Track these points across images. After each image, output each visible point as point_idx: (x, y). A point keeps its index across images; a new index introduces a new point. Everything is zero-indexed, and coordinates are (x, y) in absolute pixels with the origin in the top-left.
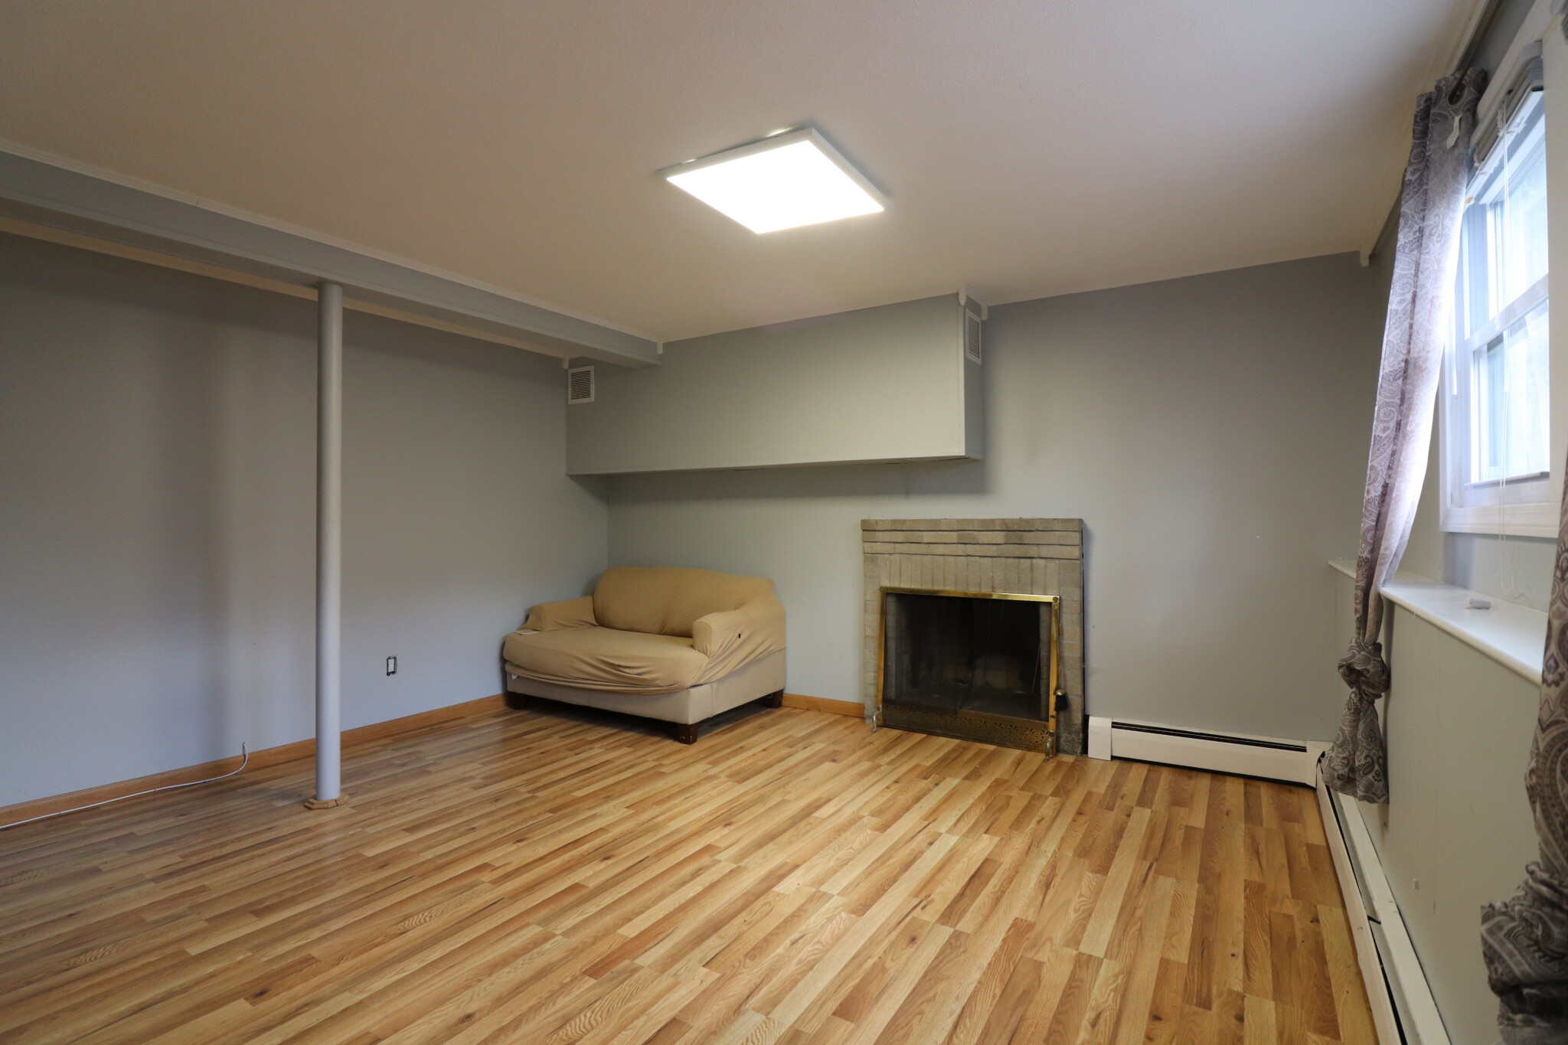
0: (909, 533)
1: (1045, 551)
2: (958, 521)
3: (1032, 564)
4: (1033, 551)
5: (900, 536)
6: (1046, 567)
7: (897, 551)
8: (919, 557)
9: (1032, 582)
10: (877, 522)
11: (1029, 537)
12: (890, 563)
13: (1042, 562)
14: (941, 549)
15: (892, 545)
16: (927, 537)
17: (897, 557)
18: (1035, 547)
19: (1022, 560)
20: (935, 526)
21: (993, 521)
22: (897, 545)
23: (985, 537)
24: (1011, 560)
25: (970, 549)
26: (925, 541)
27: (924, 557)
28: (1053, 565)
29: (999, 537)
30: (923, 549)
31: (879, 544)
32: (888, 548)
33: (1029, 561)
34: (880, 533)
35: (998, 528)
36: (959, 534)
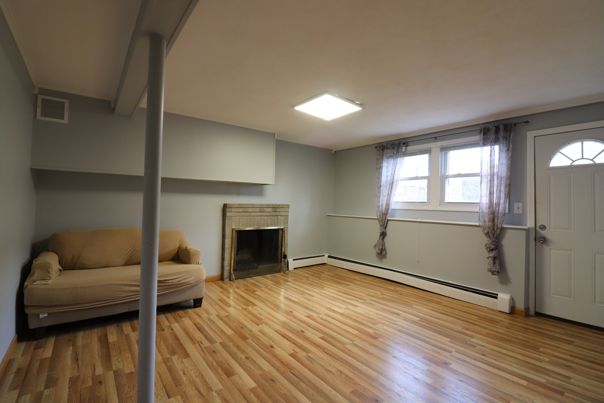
0: (244, 209)
1: (282, 214)
2: (260, 204)
3: (278, 218)
4: (278, 214)
5: (241, 210)
6: (281, 218)
7: (239, 215)
8: (246, 217)
9: (277, 223)
10: (233, 205)
11: (278, 210)
12: (236, 219)
13: (280, 217)
14: (253, 214)
15: (237, 213)
16: (250, 210)
17: (238, 217)
18: (279, 213)
19: (275, 217)
20: (253, 206)
21: (270, 205)
22: (239, 213)
23: (267, 210)
24: (272, 217)
25: (262, 214)
26: (249, 211)
27: (248, 217)
28: (283, 217)
29: (271, 210)
30: (248, 214)
31: (233, 213)
32: (236, 214)
33: (277, 217)
34: (234, 209)
35: (271, 207)
36: (260, 209)
